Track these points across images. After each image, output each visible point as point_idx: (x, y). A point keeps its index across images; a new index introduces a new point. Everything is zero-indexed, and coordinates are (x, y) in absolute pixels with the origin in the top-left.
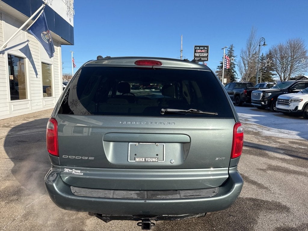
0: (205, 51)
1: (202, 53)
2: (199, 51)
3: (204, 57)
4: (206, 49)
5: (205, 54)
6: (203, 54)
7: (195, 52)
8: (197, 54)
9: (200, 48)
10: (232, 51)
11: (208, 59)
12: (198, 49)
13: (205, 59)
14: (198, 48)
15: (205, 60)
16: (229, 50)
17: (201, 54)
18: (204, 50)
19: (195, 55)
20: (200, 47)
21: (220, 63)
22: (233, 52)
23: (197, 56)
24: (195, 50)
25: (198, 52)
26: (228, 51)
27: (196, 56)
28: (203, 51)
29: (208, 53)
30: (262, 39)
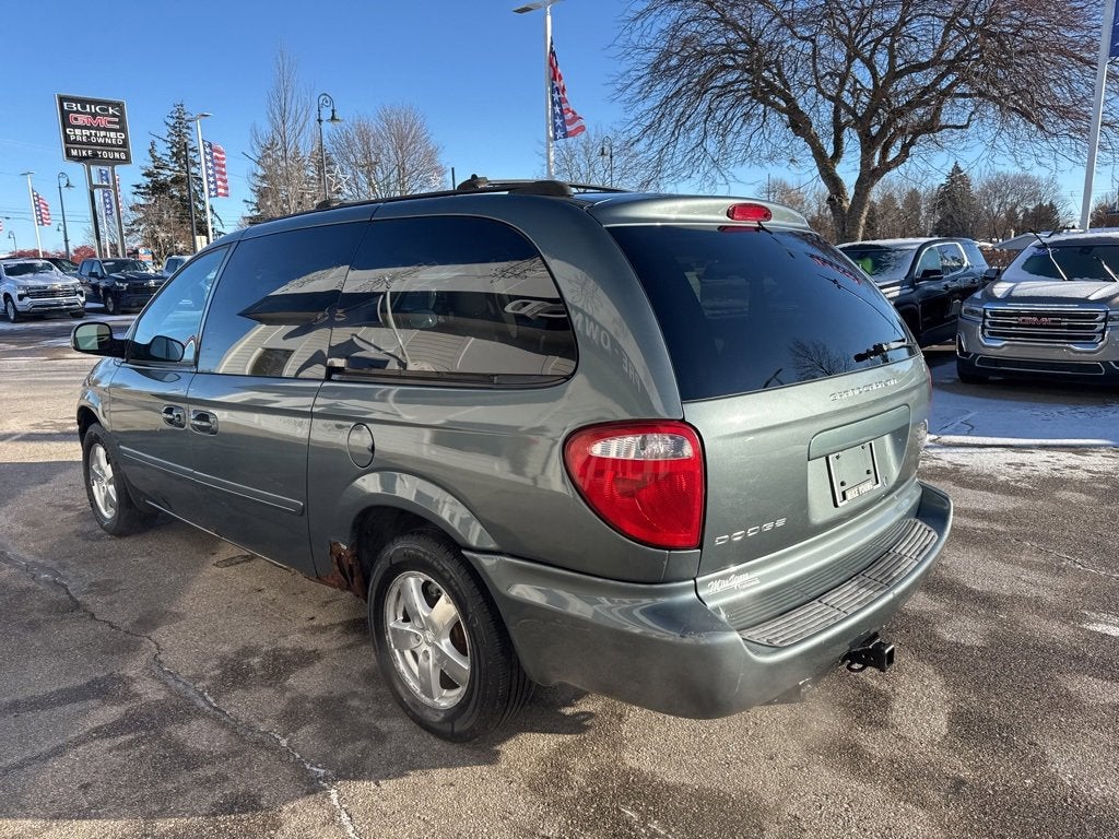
0: (109, 122)
1: (98, 128)
2: (82, 119)
3: (112, 145)
4: (114, 115)
5: (113, 134)
6: (103, 133)
7: (66, 124)
8: (78, 131)
9: (84, 107)
10: (185, 131)
11: (127, 154)
12: (77, 112)
13: (117, 155)
14: (76, 107)
15: (120, 161)
16: (172, 122)
17: (93, 132)
18: (104, 116)
19: (67, 137)
20: (84, 102)
21: (144, 172)
22: (189, 131)
23: (79, 139)
24: (65, 115)
25: (80, 123)
26: (168, 127)
27: (75, 142)
28: (102, 121)
29: (123, 130)
30: (323, 97)
